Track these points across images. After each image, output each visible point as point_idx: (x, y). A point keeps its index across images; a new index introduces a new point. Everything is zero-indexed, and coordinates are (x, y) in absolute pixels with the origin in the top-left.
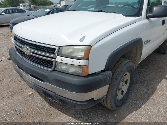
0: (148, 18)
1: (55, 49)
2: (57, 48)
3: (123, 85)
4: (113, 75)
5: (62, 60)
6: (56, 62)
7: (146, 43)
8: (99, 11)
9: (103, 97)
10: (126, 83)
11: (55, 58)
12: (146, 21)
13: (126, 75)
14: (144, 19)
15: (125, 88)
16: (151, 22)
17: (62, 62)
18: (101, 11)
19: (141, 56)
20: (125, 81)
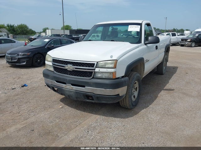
0: (146, 44)
1: (94, 64)
2: (96, 63)
3: (134, 92)
4: (129, 79)
5: (99, 70)
6: (95, 72)
7: (147, 62)
8: (111, 41)
9: (124, 95)
10: (136, 90)
11: (95, 70)
12: (145, 46)
13: (135, 83)
14: (143, 45)
15: (136, 94)
16: (148, 47)
17: (99, 71)
18: (113, 41)
19: (144, 70)
20: (135, 88)
